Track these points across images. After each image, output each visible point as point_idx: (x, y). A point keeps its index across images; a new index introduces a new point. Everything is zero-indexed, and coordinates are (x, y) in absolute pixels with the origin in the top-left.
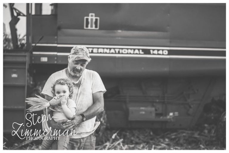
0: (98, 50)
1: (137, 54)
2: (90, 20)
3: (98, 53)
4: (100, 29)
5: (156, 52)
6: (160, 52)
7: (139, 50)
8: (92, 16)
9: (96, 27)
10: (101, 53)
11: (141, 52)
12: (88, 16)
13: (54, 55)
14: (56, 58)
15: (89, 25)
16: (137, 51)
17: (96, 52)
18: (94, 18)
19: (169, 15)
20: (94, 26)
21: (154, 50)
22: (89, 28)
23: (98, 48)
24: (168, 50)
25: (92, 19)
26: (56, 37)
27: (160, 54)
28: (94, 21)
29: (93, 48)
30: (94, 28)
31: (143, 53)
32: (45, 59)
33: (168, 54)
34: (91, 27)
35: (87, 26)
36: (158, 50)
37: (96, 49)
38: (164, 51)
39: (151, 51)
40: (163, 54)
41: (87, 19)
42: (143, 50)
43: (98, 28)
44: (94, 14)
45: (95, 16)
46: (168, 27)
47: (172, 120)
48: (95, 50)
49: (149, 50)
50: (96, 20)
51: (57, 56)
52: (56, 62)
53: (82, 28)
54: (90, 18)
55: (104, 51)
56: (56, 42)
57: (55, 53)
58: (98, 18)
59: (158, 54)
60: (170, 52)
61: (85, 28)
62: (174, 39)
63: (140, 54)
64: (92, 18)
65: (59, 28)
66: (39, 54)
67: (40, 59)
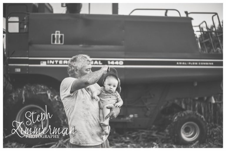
0: (63, 62)
1: (96, 64)
2: (56, 37)
3: (63, 64)
4: (65, 44)
5: (113, 63)
6: (117, 63)
7: (98, 61)
8: (58, 33)
9: (61, 42)
10: (65, 64)
11: (100, 63)
12: (55, 33)
13: (26, 66)
14: (27, 69)
15: (56, 41)
16: (96, 62)
17: (62, 63)
18: (60, 35)
19: (123, 31)
20: (59, 41)
21: (111, 61)
22: (56, 43)
23: (63, 60)
24: (123, 61)
25: (58, 36)
26: (27, 51)
27: (116, 65)
28: (59, 37)
29: (59, 60)
30: (59, 43)
31: (101, 64)
32: (18, 70)
33: (124, 64)
34: (57, 43)
35: (54, 42)
36: (115, 61)
37: (62, 61)
38: (120, 62)
39: (109, 62)
40: (119, 65)
41: (54, 36)
42: (102, 61)
43: (63, 43)
44: (59, 32)
45: (61, 33)
46: (123, 42)
47: (130, 121)
48: (60, 62)
49: (107, 61)
50: (61, 36)
51: (28, 67)
52: (27, 72)
53: (50, 43)
54: (56, 35)
55: (68, 62)
56: (27, 55)
57: (27, 65)
58: (63, 35)
59: (115, 65)
60: (125, 63)
61: (52, 43)
62: (128, 52)
63: (99, 64)
64: (58, 34)
65: (30, 44)
66: (14, 66)
67: (14, 70)
